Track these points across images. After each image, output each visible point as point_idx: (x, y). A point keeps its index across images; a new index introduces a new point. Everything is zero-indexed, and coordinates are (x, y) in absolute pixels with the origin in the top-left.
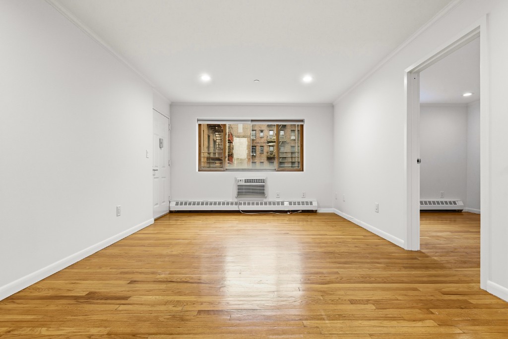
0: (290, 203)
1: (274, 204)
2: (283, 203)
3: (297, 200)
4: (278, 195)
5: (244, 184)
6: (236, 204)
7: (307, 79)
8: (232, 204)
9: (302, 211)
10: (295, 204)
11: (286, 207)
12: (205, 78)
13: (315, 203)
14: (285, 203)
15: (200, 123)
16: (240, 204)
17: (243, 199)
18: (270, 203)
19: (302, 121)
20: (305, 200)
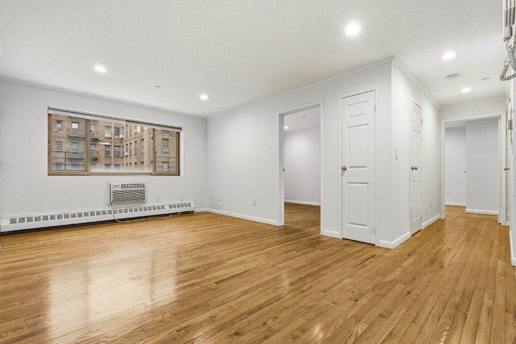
0: (171, 207)
1: (154, 208)
2: (163, 207)
3: (176, 203)
4: (157, 200)
5: (120, 189)
6: (110, 212)
7: (204, 97)
8: (104, 213)
9: (181, 212)
10: (175, 206)
11: (167, 210)
12: (100, 69)
13: (192, 205)
14: (165, 207)
15: (51, 112)
16: (115, 212)
17: (118, 207)
18: (150, 208)
19: (180, 129)
20: (183, 202)
